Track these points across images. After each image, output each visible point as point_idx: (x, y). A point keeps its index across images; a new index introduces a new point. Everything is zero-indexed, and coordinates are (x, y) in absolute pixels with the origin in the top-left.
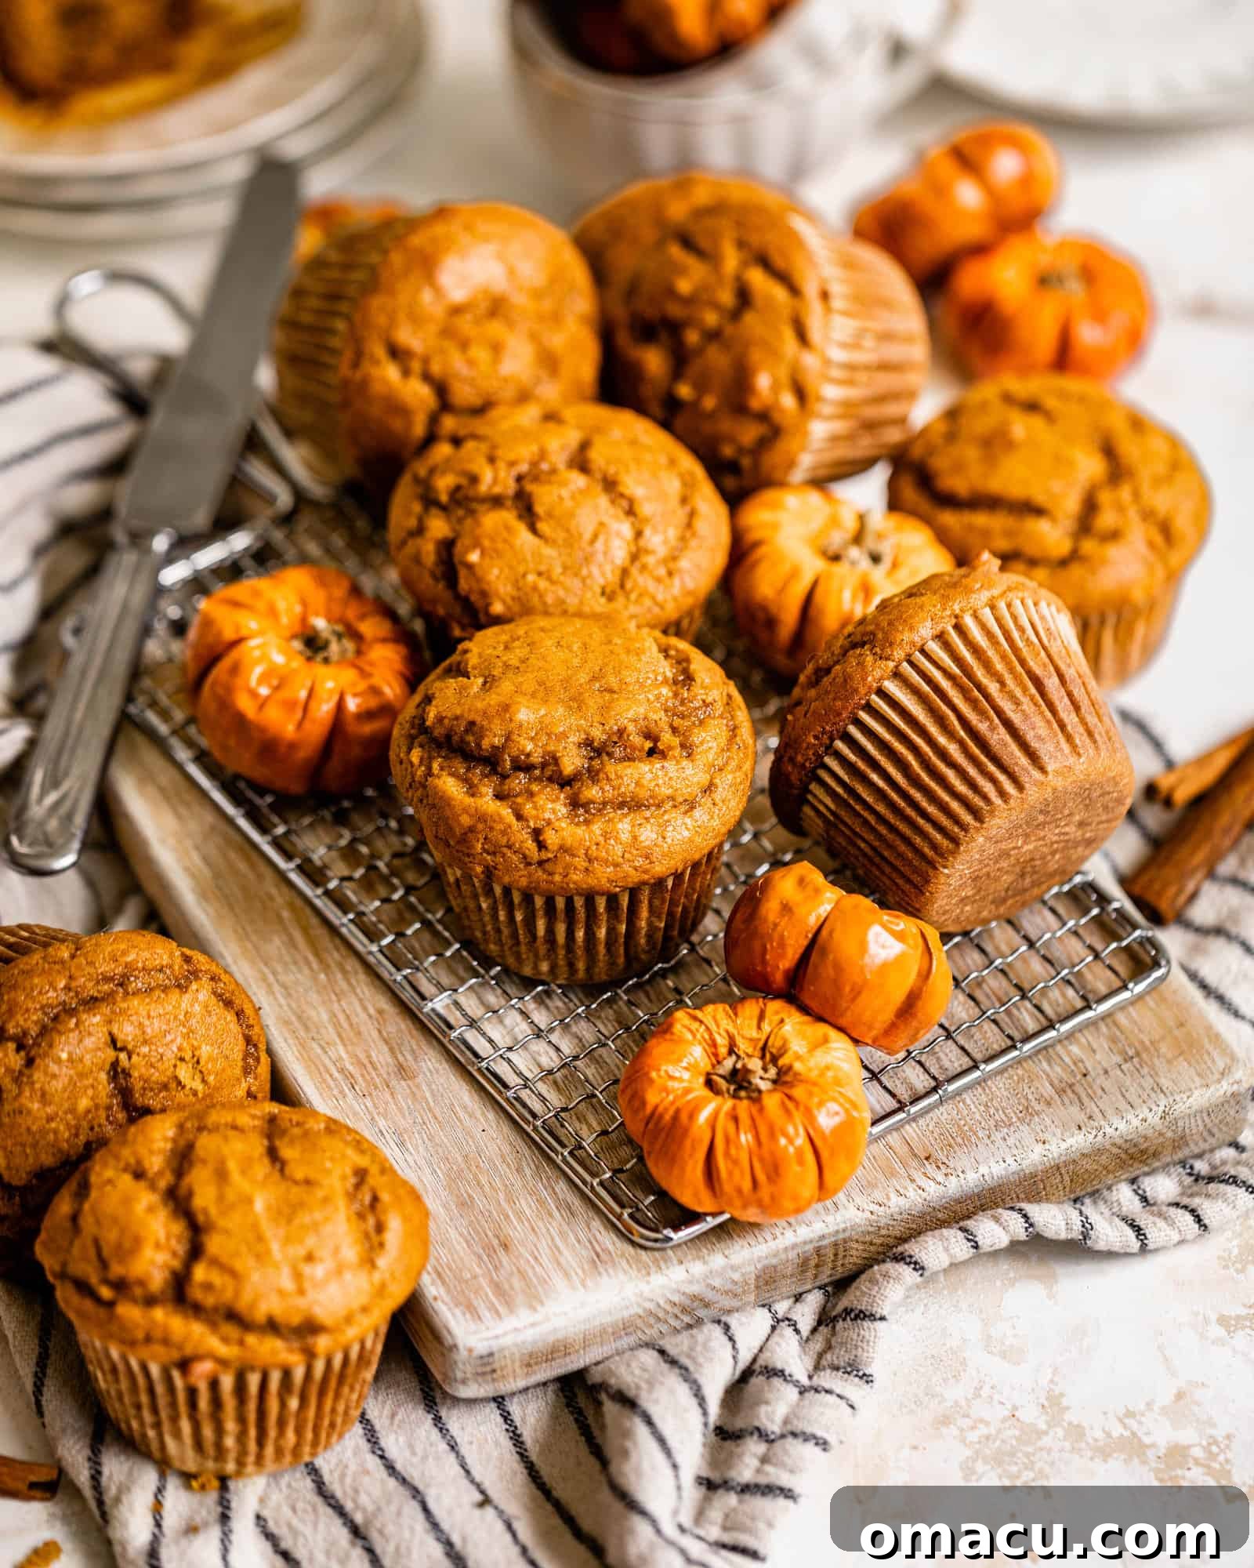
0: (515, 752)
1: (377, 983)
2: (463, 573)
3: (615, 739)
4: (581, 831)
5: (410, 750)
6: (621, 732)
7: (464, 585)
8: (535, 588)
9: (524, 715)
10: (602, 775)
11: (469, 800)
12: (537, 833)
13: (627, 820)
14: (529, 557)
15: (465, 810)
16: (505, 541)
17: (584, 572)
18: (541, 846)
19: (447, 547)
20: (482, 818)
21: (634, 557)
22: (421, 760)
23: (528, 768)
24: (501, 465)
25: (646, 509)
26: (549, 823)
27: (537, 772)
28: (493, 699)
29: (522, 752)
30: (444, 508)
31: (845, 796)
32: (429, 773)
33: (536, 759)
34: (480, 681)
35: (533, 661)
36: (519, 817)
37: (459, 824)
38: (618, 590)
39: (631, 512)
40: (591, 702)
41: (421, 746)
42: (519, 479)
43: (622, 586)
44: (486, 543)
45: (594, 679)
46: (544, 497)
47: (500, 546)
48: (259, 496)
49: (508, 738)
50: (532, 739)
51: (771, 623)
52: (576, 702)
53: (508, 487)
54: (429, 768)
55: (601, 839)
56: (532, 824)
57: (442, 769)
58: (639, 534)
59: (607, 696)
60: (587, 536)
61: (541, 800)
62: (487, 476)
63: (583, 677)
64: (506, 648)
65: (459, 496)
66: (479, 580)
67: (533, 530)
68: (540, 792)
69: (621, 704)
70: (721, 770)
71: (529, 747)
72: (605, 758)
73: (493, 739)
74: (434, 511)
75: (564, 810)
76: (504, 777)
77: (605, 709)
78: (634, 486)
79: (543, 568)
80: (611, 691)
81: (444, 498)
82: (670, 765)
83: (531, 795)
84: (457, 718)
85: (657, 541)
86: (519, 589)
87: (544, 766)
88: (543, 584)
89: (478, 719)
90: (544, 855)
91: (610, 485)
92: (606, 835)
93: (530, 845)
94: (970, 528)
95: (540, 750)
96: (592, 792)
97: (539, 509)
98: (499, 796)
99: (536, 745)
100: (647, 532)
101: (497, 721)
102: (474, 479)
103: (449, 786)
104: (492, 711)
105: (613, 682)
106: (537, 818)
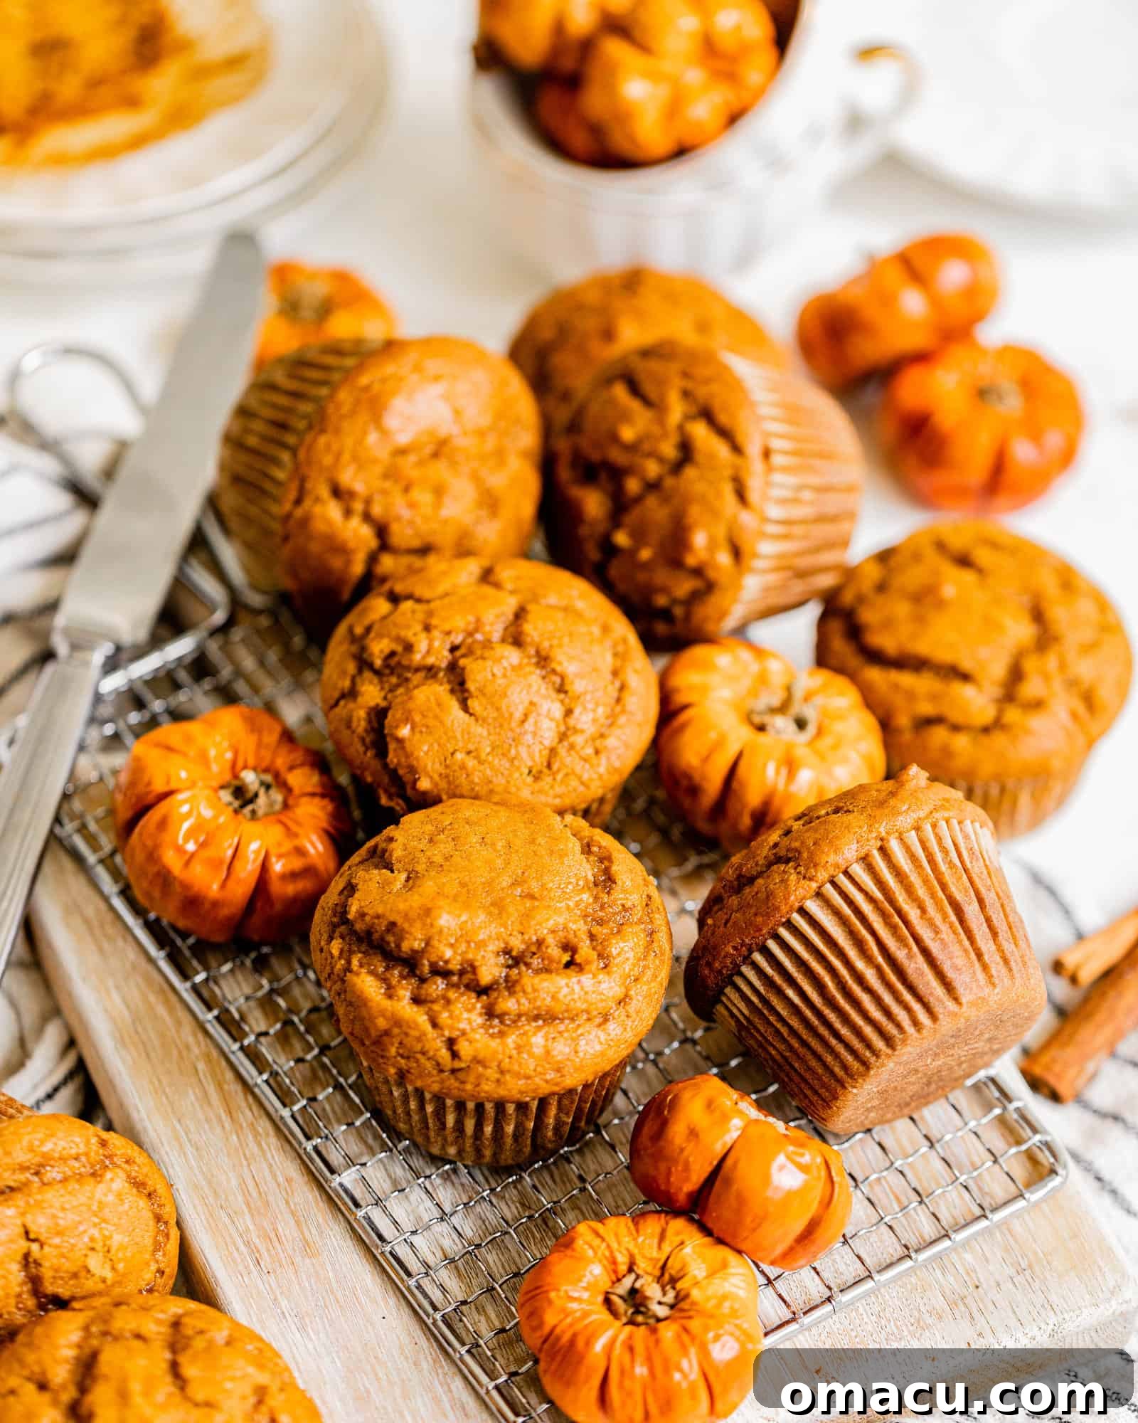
0: (434, 958)
1: (288, 1147)
2: (392, 746)
3: (534, 949)
4: (495, 1044)
5: (331, 938)
6: (540, 943)
7: (392, 758)
8: (463, 767)
9: (445, 920)
10: (518, 988)
11: (387, 1004)
12: (451, 1043)
13: (541, 1034)
14: (459, 735)
15: (383, 1013)
16: (436, 717)
17: (513, 752)
18: (455, 1055)
19: (379, 715)
20: (398, 1022)
21: (563, 737)
22: (342, 951)
23: (446, 974)
24: (436, 633)
25: (577, 686)
26: (464, 1033)
27: (455, 979)
28: (415, 901)
29: (441, 958)
30: (377, 672)
31: (760, 1006)
32: (348, 969)
33: (455, 966)
34: (403, 876)
35: (456, 859)
36: (435, 1025)
37: (375, 1025)
38: (546, 770)
39: (561, 690)
40: (511, 909)
41: (342, 937)
42: (453, 649)
43: (549, 766)
44: (417, 718)
45: (515, 884)
46: (477, 673)
47: (431, 722)
48: (202, 603)
49: (427, 944)
50: (452, 946)
51: (694, 790)
52: (498, 908)
53: (441, 658)
54: (349, 962)
55: (514, 1053)
56: (447, 1033)
57: (361, 966)
58: (569, 712)
59: (528, 904)
60: (518, 715)
61: (458, 1007)
62: (422, 645)
63: (505, 881)
64: (431, 841)
65: (393, 661)
66: (407, 756)
67: (465, 709)
68: (457, 999)
69: (539, 916)
70: (636, 980)
71: (448, 954)
72: (523, 968)
73: (413, 942)
74: (367, 674)
75: (480, 1020)
76: (423, 980)
77: (527, 916)
78: (568, 664)
79: (471, 747)
80: (532, 897)
81: (378, 663)
82: (587, 980)
83: (448, 1002)
84: (378, 917)
85: (584, 719)
86: (447, 767)
87: (462, 973)
88: (471, 763)
89: (399, 921)
90: (457, 1065)
91: (543, 660)
92: (519, 1048)
93: (444, 1054)
94: (896, 687)
95: (459, 958)
96: (508, 1004)
97: (471, 686)
98: (416, 1000)
99: (455, 953)
100: (577, 711)
101: (418, 925)
102: (409, 648)
103: (368, 985)
104: (413, 914)
105: (535, 887)
106: (452, 1028)
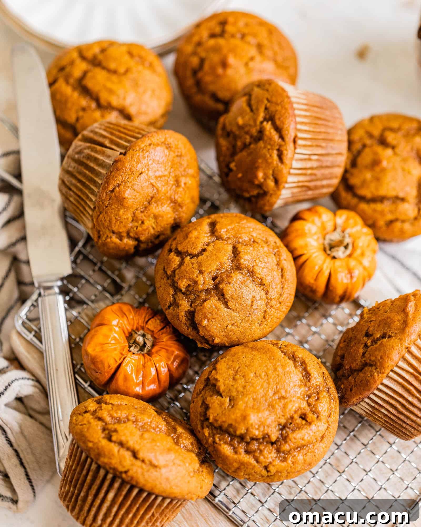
0: (251, 436)
2: (201, 329)
3: (290, 421)
4: (283, 464)
5: (203, 428)
6: (292, 418)
7: (202, 333)
8: (232, 330)
9: (252, 419)
10: (288, 440)
11: (236, 457)
12: (266, 468)
13: (300, 455)
14: (227, 319)
15: (235, 461)
16: (216, 313)
17: (250, 319)
18: (268, 471)
19: (191, 315)
20: (242, 463)
21: (267, 303)
22: (209, 434)
23: (257, 439)
24: (206, 274)
25: (268, 280)
26: (270, 463)
27: (261, 440)
28: (237, 414)
29: (255, 435)
30: (183, 293)
32: (214, 442)
33: (260, 436)
34: (228, 400)
35: (248, 387)
36: (258, 462)
37: (233, 467)
38: (264, 320)
39: (262, 284)
40: (277, 406)
41: (208, 427)
42: (214, 278)
43: (264, 317)
44: (209, 315)
45: (275, 394)
46: (229, 290)
47: (215, 316)
49: (247, 430)
50: (257, 429)
52: (271, 406)
53: (210, 284)
54: (214, 438)
55: (292, 465)
56: (264, 465)
57: (220, 440)
58: (267, 293)
59: (283, 401)
60: (249, 303)
61: (266, 452)
62: (200, 280)
63: (271, 393)
64: (234, 379)
65: (191, 289)
66: (209, 331)
67: (227, 307)
68: (264, 449)
69: (290, 406)
70: (329, 416)
71: (257, 433)
72: (287, 430)
73: (241, 430)
74: (180, 294)
75: (275, 455)
76: (248, 443)
77: (284, 407)
78: (261, 271)
79: (233, 322)
80: (284, 398)
81: (183, 290)
82: (313, 427)
83: (261, 451)
84: (224, 422)
85: (273, 294)
86: (225, 332)
87: (263, 438)
88: (234, 328)
89: (234, 423)
90: (269, 474)
91: (252, 273)
92: (293, 463)
93: (264, 472)
95: (261, 433)
96: (286, 447)
97: (227, 297)
98: (247, 452)
99: (259, 431)
100: (270, 291)
101: (242, 424)
102: (196, 283)
103: (225, 449)
104: (239, 419)
105: (283, 393)
106: (266, 462)
